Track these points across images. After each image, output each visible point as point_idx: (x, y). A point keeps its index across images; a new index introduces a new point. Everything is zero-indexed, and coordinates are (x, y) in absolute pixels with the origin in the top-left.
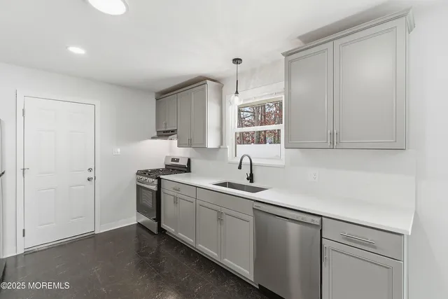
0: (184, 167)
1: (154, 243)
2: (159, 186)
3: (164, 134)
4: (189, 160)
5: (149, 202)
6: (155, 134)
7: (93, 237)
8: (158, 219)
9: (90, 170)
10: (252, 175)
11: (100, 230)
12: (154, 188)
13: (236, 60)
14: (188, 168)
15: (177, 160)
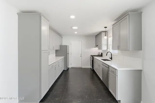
3: (96, 46)
4: (102, 53)
8: (93, 67)
9: (81, 54)
10: (111, 57)
11: (83, 67)
13: (105, 27)
14: (101, 55)
15: (99, 53)
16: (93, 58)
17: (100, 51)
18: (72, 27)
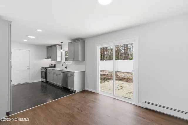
0: (53, 66)
1: (45, 84)
2: (46, 70)
3: (49, 57)
4: (55, 64)
5: (44, 75)
6: (46, 58)
7: (29, 83)
8: (46, 79)
9: (28, 67)
10: (66, 67)
11: (31, 82)
12: (45, 71)
13: (61, 42)
14: (55, 66)
15: (52, 64)
16: (46, 69)
17: (53, 63)
18: (27, 36)
